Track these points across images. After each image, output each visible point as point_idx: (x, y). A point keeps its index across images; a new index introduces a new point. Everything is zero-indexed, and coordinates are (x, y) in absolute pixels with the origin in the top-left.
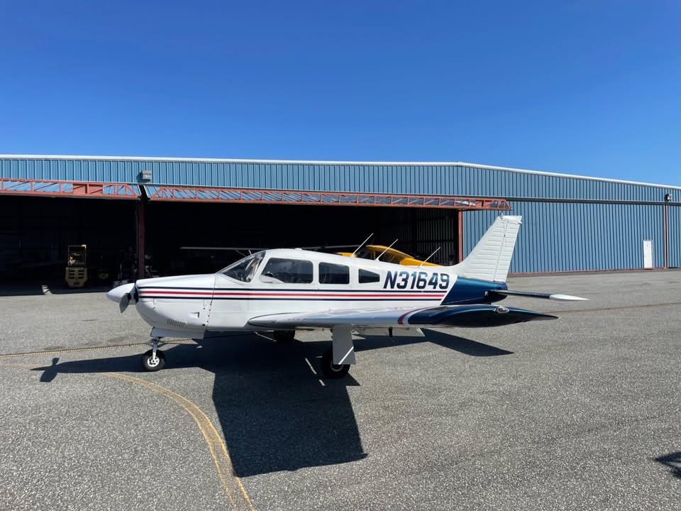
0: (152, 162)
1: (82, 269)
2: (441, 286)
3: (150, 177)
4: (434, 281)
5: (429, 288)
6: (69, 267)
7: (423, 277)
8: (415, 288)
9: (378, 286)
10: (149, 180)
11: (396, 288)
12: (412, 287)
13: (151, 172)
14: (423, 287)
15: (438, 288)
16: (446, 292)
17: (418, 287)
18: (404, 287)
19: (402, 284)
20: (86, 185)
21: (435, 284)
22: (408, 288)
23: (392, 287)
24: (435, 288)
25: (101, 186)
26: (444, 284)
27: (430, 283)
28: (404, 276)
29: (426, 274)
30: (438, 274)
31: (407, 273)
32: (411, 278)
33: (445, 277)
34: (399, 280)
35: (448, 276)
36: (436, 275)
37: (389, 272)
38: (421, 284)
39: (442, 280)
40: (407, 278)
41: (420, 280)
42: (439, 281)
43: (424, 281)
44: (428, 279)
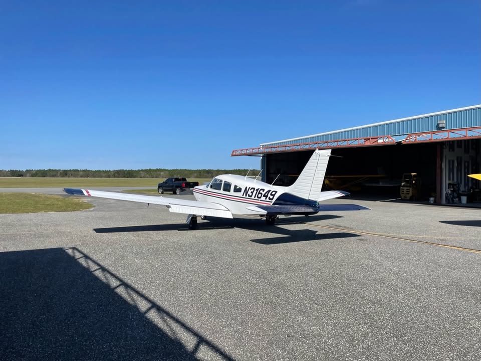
0: (446, 114)
1: (408, 188)
2: (270, 199)
3: (444, 125)
4: (266, 195)
5: (263, 198)
6: (402, 186)
7: (261, 191)
8: (256, 198)
9: (240, 194)
10: (444, 128)
11: (247, 197)
12: (255, 197)
13: (444, 122)
14: (260, 198)
15: (268, 199)
16: (271, 202)
17: (258, 197)
18: (251, 196)
19: (251, 194)
20: (369, 139)
21: (266, 197)
22: (253, 197)
23: (246, 196)
24: (266, 199)
25: (377, 138)
26: (271, 197)
27: (264, 196)
28: (252, 190)
29: (263, 190)
30: (270, 191)
31: (254, 189)
32: (255, 191)
33: (273, 193)
34: (249, 193)
35: (276, 192)
36: (269, 191)
37: (246, 187)
38: (260, 195)
39: (271, 195)
40: (254, 191)
41: (259, 193)
42: (269, 195)
43: (261, 194)
44: (263, 193)
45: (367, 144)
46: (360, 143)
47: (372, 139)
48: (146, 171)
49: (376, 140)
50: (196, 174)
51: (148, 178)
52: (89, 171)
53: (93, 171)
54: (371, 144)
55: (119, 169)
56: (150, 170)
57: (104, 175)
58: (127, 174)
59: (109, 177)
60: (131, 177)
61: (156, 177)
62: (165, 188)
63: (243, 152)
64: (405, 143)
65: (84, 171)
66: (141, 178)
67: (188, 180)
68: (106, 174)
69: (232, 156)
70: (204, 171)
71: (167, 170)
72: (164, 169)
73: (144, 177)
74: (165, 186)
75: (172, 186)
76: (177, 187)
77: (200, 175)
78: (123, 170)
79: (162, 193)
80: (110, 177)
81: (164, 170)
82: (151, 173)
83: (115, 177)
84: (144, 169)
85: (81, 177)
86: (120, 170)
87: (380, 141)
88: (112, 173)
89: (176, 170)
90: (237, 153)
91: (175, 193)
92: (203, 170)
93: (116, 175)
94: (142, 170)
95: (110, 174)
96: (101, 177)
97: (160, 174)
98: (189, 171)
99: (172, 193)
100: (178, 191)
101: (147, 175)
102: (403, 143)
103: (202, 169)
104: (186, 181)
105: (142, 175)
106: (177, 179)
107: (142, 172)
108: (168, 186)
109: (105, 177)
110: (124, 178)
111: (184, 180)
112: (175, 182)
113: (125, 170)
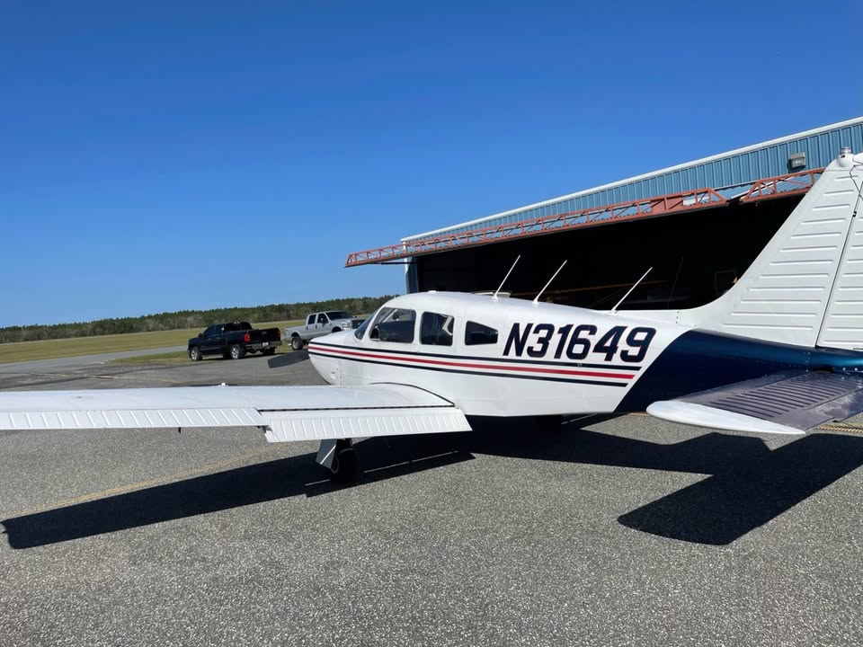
2: (624, 356)
3: (803, 163)
4: (608, 344)
5: (599, 358)
7: (584, 334)
8: (564, 358)
9: (495, 350)
10: (802, 167)
11: (525, 356)
12: (558, 354)
14: (581, 356)
15: (617, 360)
16: (638, 368)
17: (570, 354)
18: (540, 354)
19: (538, 347)
20: (663, 199)
21: (610, 352)
22: (550, 355)
23: (519, 352)
24: (609, 358)
25: (683, 196)
26: (634, 351)
27: (599, 349)
28: (543, 333)
29: (593, 330)
30: (623, 329)
31: (550, 328)
32: (556, 338)
33: (641, 336)
34: (532, 341)
35: (651, 332)
36: (618, 331)
37: (516, 326)
38: (578, 349)
39: (631, 341)
40: (549, 336)
41: (575, 341)
42: (622, 345)
43: (586, 343)
44: (594, 340)
45: (659, 210)
46: (641, 211)
47: (668, 199)
48: (157, 317)
49: (680, 199)
50: (256, 316)
51: (162, 330)
52: (42, 327)
53: (50, 327)
54: (668, 211)
55: (103, 319)
56: (166, 315)
57: (73, 332)
58: (119, 327)
59: (84, 335)
60: (129, 332)
61: (179, 328)
62: (204, 348)
63: (372, 257)
64: (749, 200)
65: (31, 328)
66: (149, 331)
67: (256, 326)
68: (76, 330)
69: (349, 266)
70: (272, 307)
71: (200, 312)
72: (193, 311)
73: (153, 330)
74: (203, 344)
75: (222, 342)
76: (233, 342)
77: (265, 316)
78: (111, 319)
79: (200, 359)
80: (86, 336)
81: (194, 313)
82: (167, 321)
83: (95, 334)
84: (153, 315)
85: (26, 340)
86: (106, 320)
87: (689, 202)
88: (90, 327)
89: (217, 310)
90: (359, 259)
91: (228, 357)
92: (270, 306)
93: (98, 330)
94: (150, 317)
95: (84, 328)
96: (68, 337)
97: (186, 321)
98: (242, 309)
99: (221, 356)
100: (235, 352)
101: (161, 326)
102: (745, 201)
103: (268, 305)
104: (250, 327)
105: (151, 326)
106: (229, 327)
107: (149, 321)
108: (212, 344)
109: (76, 335)
110: (114, 335)
111: (246, 326)
112: (226, 334)
113: (115, 318)
